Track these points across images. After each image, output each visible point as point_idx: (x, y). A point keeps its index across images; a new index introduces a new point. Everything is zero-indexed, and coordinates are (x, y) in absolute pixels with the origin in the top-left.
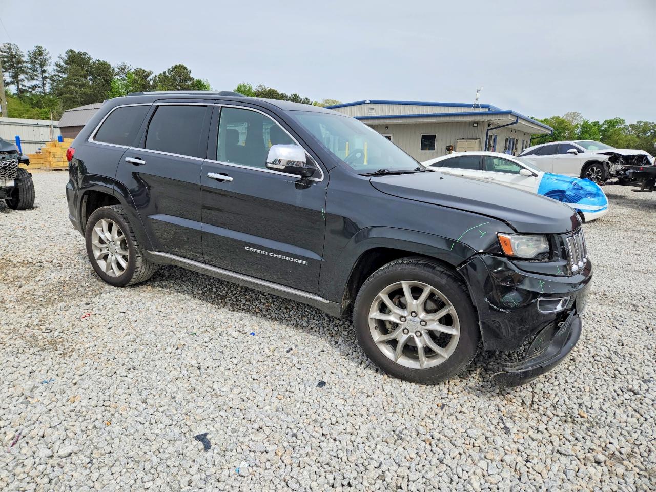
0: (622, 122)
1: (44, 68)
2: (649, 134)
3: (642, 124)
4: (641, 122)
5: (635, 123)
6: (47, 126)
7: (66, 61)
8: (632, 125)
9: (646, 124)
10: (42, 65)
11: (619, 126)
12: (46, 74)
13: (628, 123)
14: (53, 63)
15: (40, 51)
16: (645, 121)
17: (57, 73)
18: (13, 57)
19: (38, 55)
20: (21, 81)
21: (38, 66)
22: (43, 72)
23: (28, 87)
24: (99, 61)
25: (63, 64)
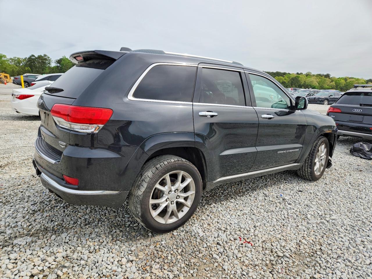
0: (5, 56)
2: (21, 64)
3: (16, 58)
4: (15, 57)
5: (13, 58)
8: (11, 59)
9: (18, 58)
11: (3, 59)
13: (8, 57)
16: (18, 57)
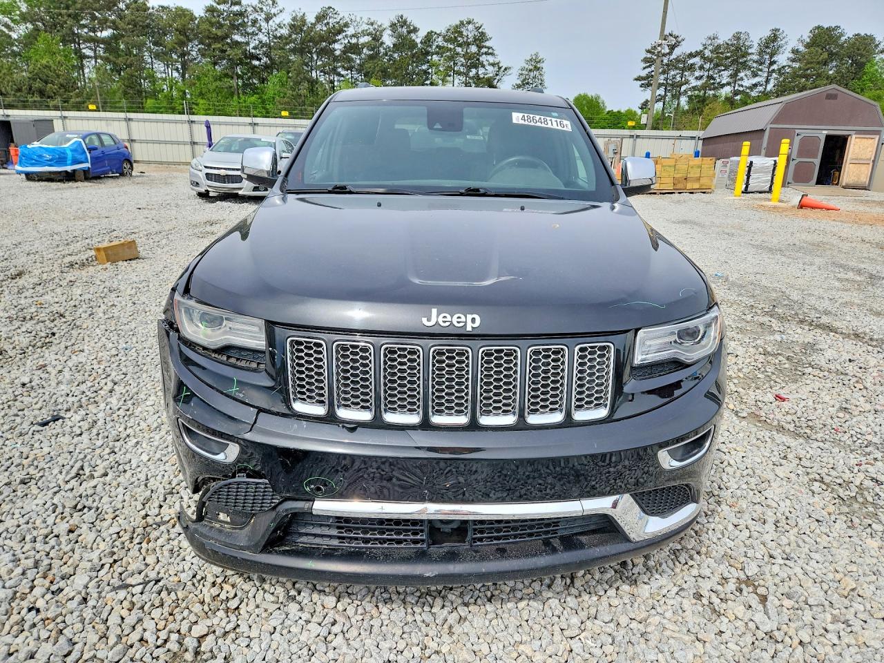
1: (775, 58)
6: (693, 138)
7: (808, 43)
10: (772, 55)
12: (775, 67)
14: (789, 49)
15: (775, 35)
17: (790, 63)
18: (738, 49)
19: (771, 43)
20: (739, 80)
21: (768, 57)
22: (772, 63)
23: (746, 87)
24: (858, 35)
25: (802, 48)
